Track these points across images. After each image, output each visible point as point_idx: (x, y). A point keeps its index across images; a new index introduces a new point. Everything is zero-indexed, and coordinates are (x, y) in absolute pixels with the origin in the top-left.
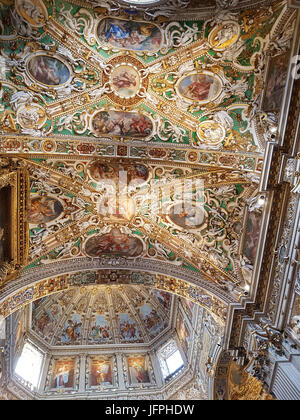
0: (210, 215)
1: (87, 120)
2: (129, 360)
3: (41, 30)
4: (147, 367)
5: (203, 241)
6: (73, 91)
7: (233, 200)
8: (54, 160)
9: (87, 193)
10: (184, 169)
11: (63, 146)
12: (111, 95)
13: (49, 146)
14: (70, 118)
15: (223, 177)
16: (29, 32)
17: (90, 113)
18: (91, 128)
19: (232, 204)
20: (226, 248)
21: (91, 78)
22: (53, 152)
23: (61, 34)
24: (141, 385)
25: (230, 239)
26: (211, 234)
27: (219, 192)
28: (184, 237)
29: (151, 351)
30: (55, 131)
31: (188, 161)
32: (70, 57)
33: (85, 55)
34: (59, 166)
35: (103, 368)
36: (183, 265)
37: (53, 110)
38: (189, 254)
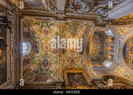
0: (74, 29)
1: (54, 55)
2: (109, 42)
3: (38, 65)
4: (111, 38)
5: (80, 30)
6: (49, 58)
7: (70, 24)
8: (63, 62)
9: (69, 55)
10: (63, 35)
11: (60, 61)
12: (49, 50)
13: (60, 64)
14: (54, 59)
15: (64, 27)
16: (39, 67)
17: (53, 54)
18: (56, 54)
19: (71, 24)
20: (81, 25)
21: (46, 54)
22: (61, 63)
23: (38, 61)
24: (115, 41)
25: (79, 24)
26: (78, 28)
27: (68, 28)
28: (79, 34)
29: (107, 37)
30: (57, 62)
31: (61, 34)
32: (43, 59)
33: (42, 56)
34: (64, 61)
35: (110, 48)
36: (86, 34)
37: (53, 62)
38: (83, 33)
